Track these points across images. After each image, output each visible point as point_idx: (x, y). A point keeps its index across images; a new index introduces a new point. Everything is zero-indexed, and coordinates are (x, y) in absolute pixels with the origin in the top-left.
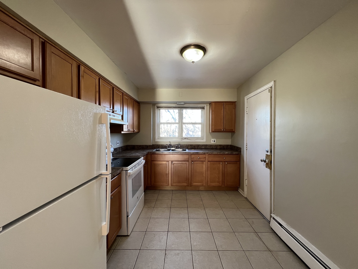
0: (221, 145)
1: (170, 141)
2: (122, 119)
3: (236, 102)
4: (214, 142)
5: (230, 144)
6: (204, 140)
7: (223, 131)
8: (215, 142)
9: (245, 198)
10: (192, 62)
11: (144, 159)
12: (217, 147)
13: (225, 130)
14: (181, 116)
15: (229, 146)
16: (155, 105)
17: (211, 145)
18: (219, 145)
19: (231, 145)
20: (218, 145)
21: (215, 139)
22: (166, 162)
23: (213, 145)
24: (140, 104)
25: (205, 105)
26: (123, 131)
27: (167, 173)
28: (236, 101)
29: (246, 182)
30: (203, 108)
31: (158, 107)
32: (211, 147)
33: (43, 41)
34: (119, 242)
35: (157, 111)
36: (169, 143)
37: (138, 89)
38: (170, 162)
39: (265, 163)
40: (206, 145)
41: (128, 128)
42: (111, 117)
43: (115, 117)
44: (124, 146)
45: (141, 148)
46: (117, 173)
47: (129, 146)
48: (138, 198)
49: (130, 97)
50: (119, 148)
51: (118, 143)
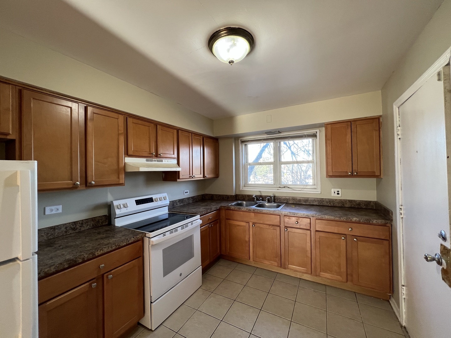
0: (352, 200)
1: (260, 190)
2: (178, 163)
3: (381, 116)
4: (338, 194)
5: (376, 200)
6: (318, 191)
7: (352, 176)
8: (340, 195)
9: (402, 326)
10: (230, 62)
11: (201, 219)
12: (344, 205)
13: (357, 173)
14: (278, 152)
15: (372, 204)
16: (239, 139)
17: (331, 201)
18: (349, 200)
19: (376, 203)
20: (346, 201)
21: (340, 190)
22: (245, 223)
23: (336, 200)
24: (219, 140)
25: (318, 131)
26: (179, 178)
27: (247, 239)
28: (381, 114)
29: (404, 292)
30: (314, 136)
31: (243, 142)
32: (332, 204)
33: (21, 88)
34: (138, 336)
35: (242, 147)
36: (258, 194)
37: (211, 122)
38: (251, 224)
39: (441, 267)
40: (322, 200)
41: (190, 174)
42: (153, 162)
43: (162, 161)
44: (198, 196)
45: (220, 198)
46: (129, 241)
47: (207, 195)
48: (181, 275)
49: (193, 133)
50: (188, 198)
51: (187, 192)
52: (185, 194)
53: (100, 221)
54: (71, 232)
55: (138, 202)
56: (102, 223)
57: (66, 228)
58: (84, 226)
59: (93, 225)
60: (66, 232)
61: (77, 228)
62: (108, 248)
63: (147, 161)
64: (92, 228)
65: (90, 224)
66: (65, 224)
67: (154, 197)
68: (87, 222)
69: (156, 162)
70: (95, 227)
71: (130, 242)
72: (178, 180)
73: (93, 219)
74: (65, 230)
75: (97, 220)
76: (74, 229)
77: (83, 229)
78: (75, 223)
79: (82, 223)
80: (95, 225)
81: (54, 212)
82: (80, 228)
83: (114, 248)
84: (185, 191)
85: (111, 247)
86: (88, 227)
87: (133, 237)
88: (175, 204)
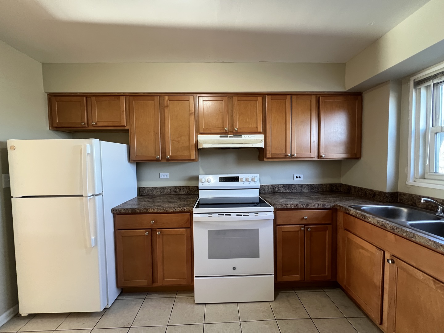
22: (375, 249)
24: (363, 92)
26: (266, 157)
38: (387, 256)
41: (286, 153)
42: (229, 139)
43: (241, 137)
44: (321, 184)
45: (361, 194)
46: (175, 210)
47: (341, 185)
48: (234, 269)
49: (293, 95)
50: (301, 186)
51: (299, 177)
52: (295, 178)
53: (193, 190)
54: (173, 193)
55: (223, 179)
56: (194, 192)
57: (170, 190)
58: (182, 191)
59: (188, 192)
60: (170, 192)
61: (177, 192)
62: (158, 210)
63: (221, 137)
64: (187, 194)
65: (185, 191)
66: (170, 187)
67: (240, 176)
68: (183, 189)
69: (233, 139)
70: (189, 194)
71: (177, 211)
72: (265, 159)
73: (188, 187)
74: (170, 191)
75: (191, 189)
76: (175, 192)
77: (180, 193)
78: (176, 187)
79: (181, 188)
80: (189, 192)
81: (164, 177)
82: (179, 192)
83: (162, 211)
84: (295, 176)
85: (160, 210)
86: (184, 192)
87: (180, 208)
88: (276, 189)
